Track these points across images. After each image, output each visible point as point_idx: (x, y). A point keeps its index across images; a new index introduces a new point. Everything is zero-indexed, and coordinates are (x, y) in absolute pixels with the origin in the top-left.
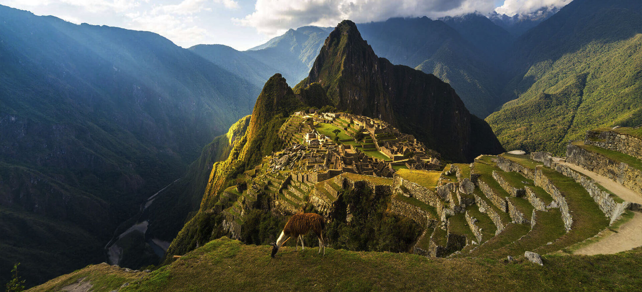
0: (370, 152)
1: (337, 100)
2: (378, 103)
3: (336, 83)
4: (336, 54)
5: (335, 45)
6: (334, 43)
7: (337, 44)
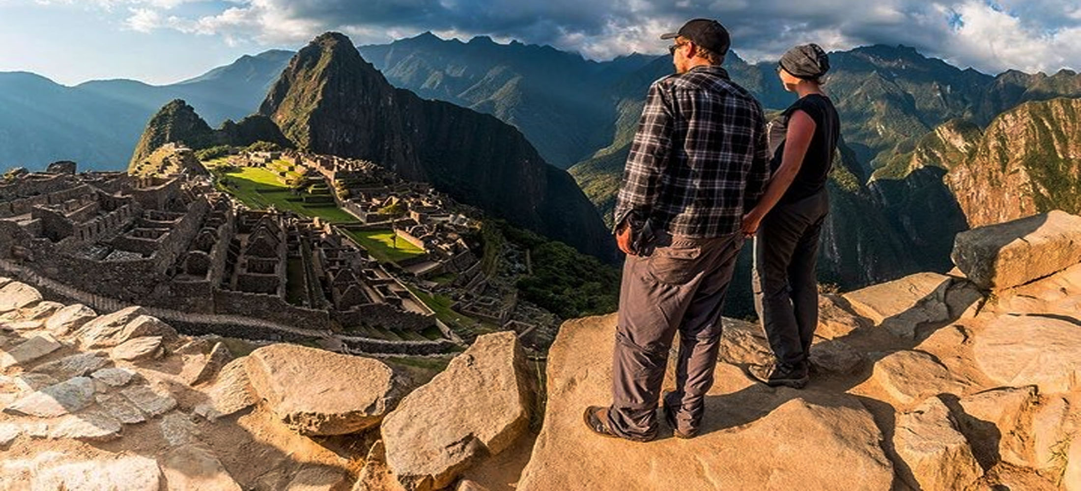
0: (317, 210)
1: (305, 140)
2: (389, 149)
3: (306, 117)
4: (311, 77)
5: (308, 66)
6: (307, 63)
7: (314, 64)
